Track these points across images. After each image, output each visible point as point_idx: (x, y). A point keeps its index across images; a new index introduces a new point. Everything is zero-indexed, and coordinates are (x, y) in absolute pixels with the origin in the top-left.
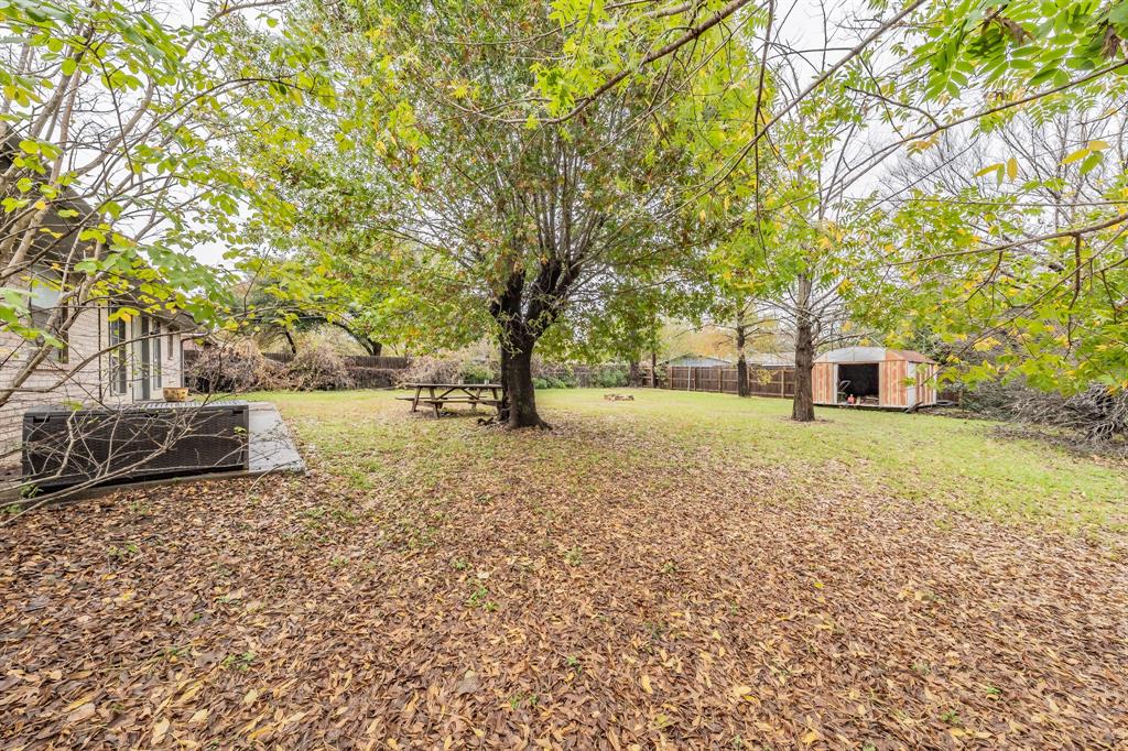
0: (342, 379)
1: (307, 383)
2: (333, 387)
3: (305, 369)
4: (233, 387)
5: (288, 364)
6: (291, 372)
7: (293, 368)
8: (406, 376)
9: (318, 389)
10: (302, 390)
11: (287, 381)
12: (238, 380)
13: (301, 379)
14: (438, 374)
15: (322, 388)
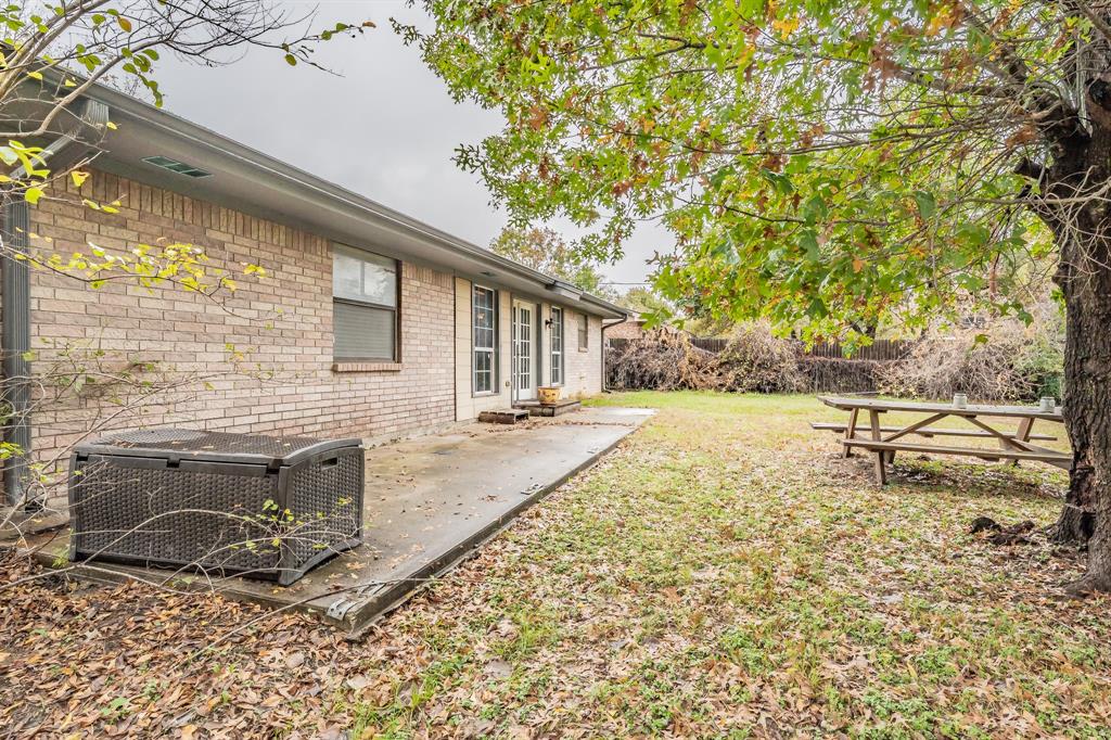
0: (788, 376)
1: (738, 382)
2: (774, 389)
3: (738, 361)
4: (655, 382)
5: (719, 354)
6: (722, 365)
7: (724, 360)
8: (900, 373)
9: (752, 390)
10: (732, 390)
11: (713, 378)
12: (661, 375)
13: (731, 375)
14: (966, 370)
15: (759, 389)
